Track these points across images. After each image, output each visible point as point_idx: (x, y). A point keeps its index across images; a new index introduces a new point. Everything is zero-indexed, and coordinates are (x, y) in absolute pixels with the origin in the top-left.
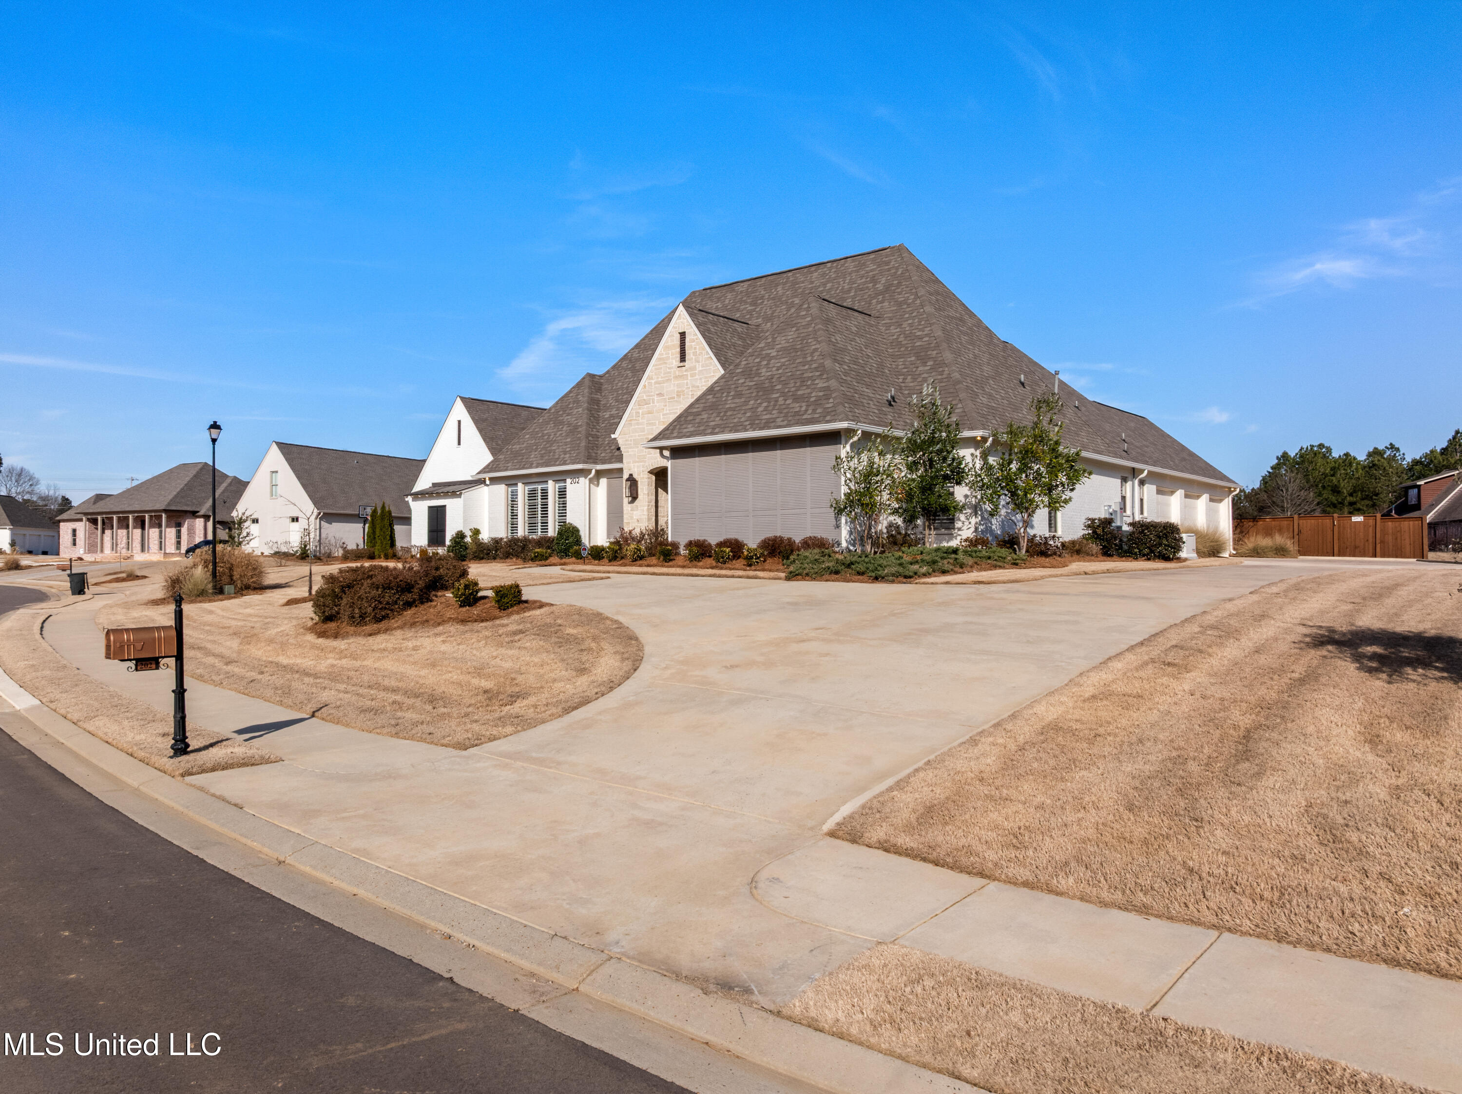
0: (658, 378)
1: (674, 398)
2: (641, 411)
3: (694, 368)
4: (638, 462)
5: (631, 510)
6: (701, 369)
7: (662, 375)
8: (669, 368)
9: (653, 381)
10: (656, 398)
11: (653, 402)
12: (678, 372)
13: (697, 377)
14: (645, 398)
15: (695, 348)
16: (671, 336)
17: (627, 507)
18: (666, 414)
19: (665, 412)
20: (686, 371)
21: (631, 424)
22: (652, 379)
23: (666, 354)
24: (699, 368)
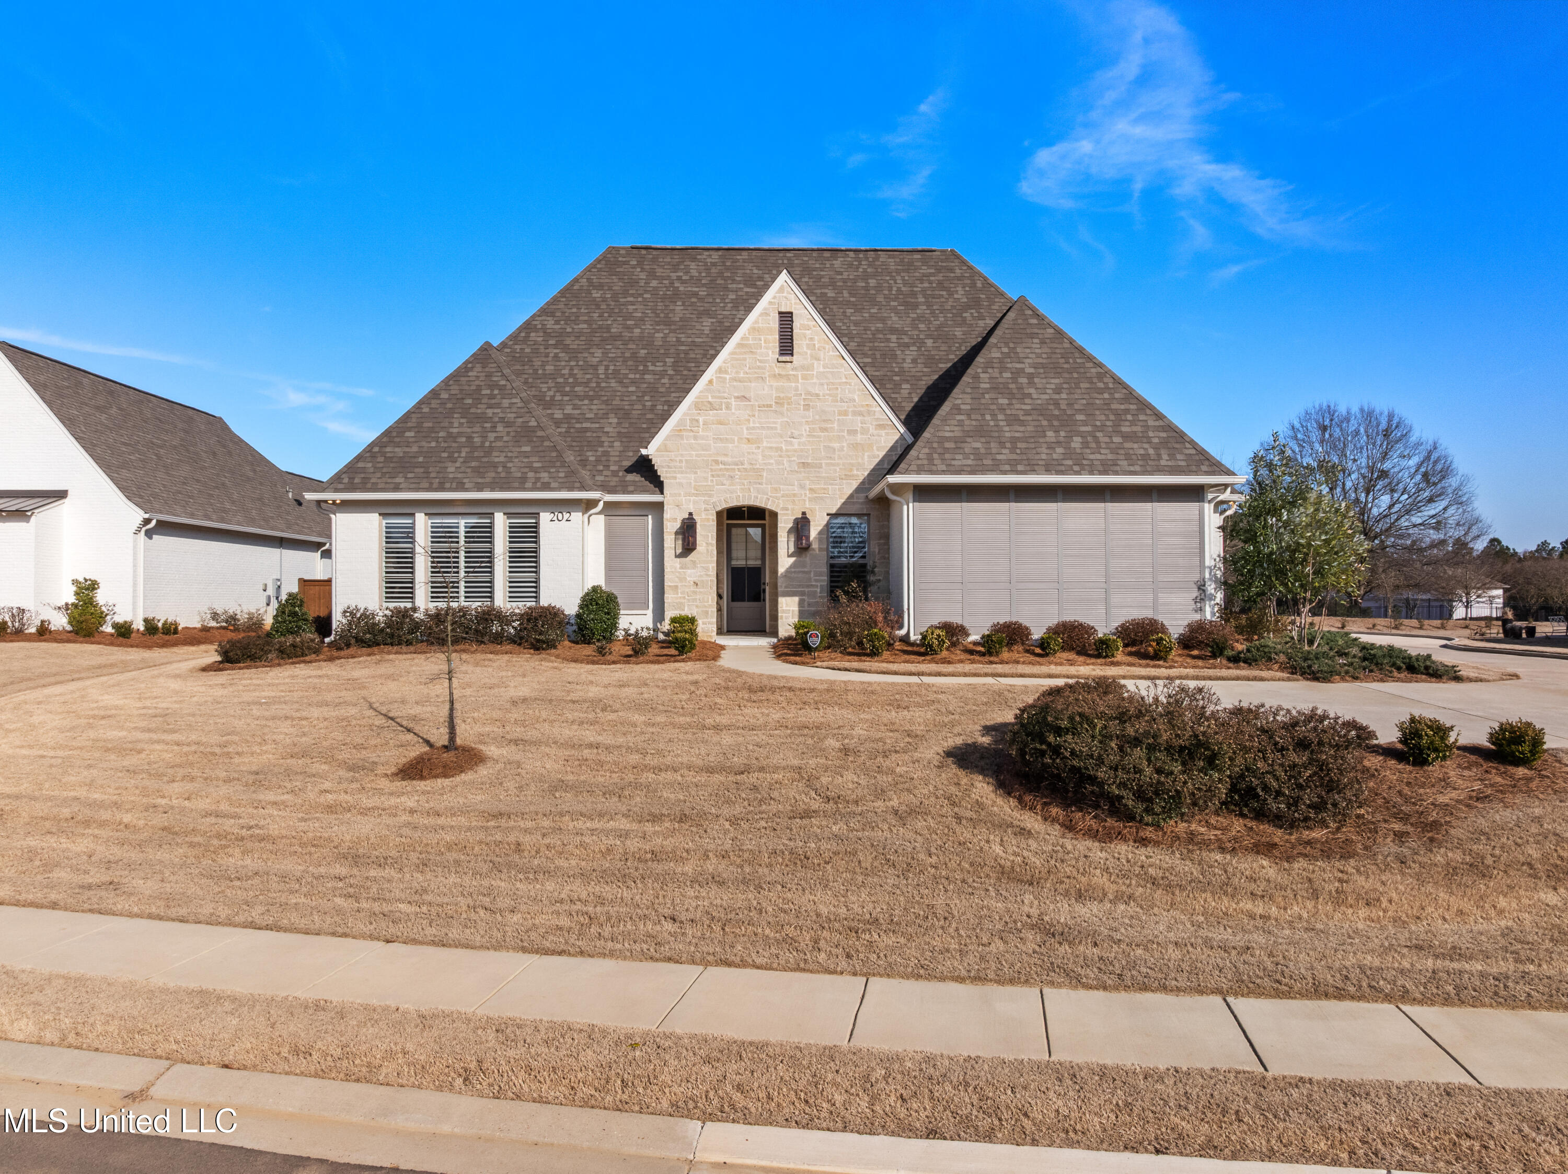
0: (737, 372)
1: (771, 406)
2: (701, 420)
3: (809, 368)
4: (696, 495)
5: (681, 568)
6: (821, 370)
7: (747, 369)
8: (760, 361)
9: (728, 377)
10: (733, 402)
11: (728, 408)
12: (778, 369)
13: (815, 380)
14: (710, 399)
15: (811, 339)
16: (765, 314)
17: (671, 563)
18: (754, 428)
19: (751, 425)
20: (794, 369)
21: (682, 437)
22: (726, 372)
23: (754, 339)
24: (818, 367)
